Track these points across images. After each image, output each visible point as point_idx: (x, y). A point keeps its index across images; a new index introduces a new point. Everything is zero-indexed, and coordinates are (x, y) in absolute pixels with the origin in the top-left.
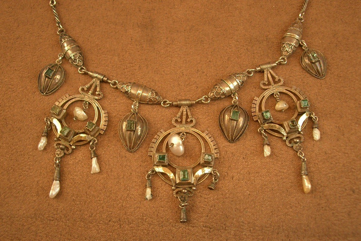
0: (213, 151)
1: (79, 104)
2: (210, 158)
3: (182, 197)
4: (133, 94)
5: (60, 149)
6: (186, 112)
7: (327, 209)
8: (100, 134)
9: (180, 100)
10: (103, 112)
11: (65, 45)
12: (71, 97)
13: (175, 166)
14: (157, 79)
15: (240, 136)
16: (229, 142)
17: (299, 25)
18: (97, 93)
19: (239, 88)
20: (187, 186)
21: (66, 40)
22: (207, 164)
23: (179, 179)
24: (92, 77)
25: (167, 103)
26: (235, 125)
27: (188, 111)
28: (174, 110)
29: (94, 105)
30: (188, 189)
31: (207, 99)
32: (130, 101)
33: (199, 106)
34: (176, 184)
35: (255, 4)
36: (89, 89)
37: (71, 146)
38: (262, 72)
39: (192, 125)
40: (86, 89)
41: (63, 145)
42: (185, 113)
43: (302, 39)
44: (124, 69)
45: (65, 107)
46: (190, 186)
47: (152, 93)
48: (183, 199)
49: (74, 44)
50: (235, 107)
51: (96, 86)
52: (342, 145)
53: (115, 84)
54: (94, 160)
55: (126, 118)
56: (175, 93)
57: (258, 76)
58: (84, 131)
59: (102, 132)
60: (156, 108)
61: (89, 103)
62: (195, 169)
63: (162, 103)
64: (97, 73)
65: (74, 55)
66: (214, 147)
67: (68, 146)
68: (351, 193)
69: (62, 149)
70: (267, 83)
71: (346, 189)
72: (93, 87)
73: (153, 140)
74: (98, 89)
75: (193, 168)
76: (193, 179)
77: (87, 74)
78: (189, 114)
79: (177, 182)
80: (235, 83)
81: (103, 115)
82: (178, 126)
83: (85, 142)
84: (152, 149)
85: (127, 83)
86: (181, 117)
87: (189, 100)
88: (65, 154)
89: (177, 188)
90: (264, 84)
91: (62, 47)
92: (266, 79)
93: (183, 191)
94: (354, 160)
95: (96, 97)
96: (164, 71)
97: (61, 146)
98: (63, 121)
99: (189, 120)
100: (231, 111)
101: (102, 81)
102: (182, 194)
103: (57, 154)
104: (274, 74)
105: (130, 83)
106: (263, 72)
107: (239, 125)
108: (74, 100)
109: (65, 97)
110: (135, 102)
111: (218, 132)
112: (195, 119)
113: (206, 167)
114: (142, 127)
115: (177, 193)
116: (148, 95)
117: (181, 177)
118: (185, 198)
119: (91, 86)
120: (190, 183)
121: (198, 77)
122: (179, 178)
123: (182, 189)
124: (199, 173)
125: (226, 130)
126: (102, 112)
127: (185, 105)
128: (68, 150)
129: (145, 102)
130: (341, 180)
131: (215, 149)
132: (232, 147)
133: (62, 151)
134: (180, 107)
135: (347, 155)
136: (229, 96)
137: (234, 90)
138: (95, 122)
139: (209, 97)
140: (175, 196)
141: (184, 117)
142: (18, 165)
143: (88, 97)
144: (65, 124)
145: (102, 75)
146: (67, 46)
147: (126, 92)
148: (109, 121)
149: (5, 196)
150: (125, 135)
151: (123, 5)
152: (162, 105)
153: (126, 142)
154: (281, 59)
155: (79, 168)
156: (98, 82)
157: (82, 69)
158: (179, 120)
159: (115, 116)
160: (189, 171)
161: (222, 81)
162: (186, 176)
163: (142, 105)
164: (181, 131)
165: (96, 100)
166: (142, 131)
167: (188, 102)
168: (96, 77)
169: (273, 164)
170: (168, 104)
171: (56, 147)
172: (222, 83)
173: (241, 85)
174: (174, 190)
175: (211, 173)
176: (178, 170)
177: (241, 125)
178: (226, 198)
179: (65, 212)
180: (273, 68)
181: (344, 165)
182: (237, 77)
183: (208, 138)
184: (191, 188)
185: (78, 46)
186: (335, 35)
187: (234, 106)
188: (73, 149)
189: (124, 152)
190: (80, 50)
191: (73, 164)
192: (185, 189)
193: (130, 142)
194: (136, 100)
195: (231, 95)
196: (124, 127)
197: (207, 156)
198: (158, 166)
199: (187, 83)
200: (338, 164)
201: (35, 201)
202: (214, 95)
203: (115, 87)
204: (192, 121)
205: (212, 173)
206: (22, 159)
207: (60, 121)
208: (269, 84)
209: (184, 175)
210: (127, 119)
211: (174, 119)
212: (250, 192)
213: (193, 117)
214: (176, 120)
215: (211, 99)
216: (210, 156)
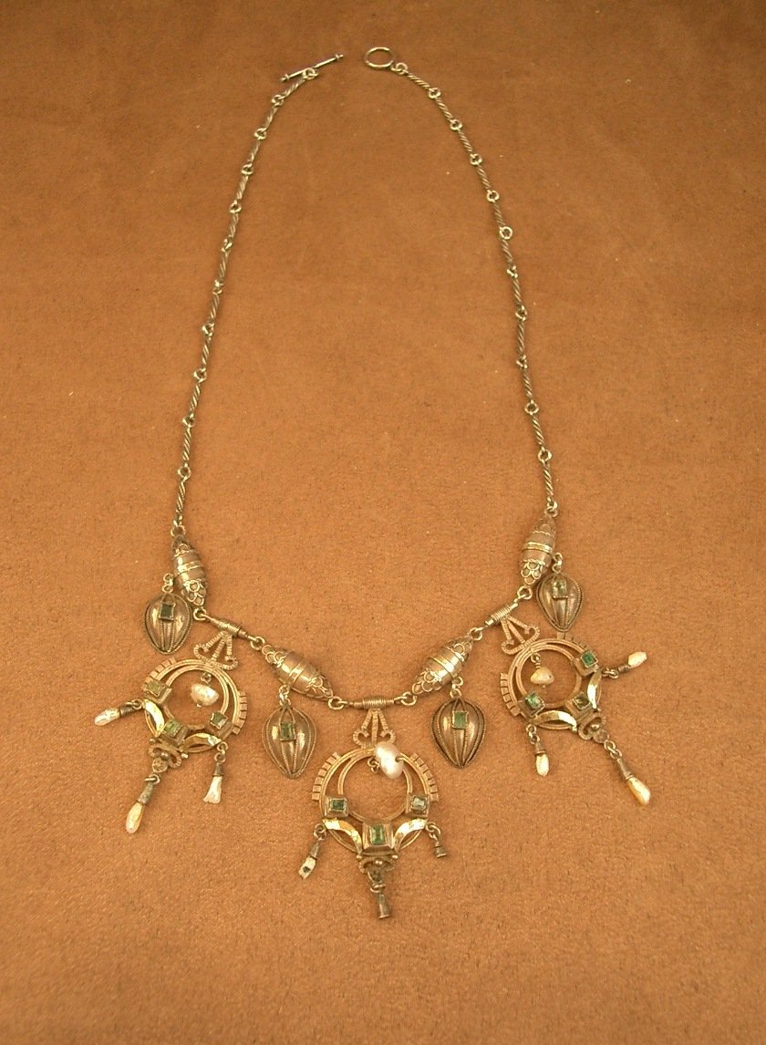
0: (428, 791)
1: (195, 676)
2: (422, 804)
3: (375, 872)
5: (160, 759)
6: (378, 720)
7: (648, 1020)
8: (232, 733)
9: (366, 699)
10: (238, 693)
11: (180, 561)
12: (180, 664)
13: (360, 817)
15: (474, 754)
16: (457, 766)
17: (550, 525)
18: (227, 658)
19: (464, 666)
20: (383, 853)
21: (183, 552)
22: (416, 814)
23: (369, 842)
24: (220, 629)
26: (462, 737)
27: (382, 717)
29: (220, 679)
30: (385, 859)
34: (364, 850)
36: (212, 650)
37: (180, 753)
38: (498, 625)
40: (206, 650)
41: (166, 752)
42: (375, 721)
43: (555, 551)
45: (169, 682)
46: (389, 853)
47: (318, 680)
48: (376, 876)
49: (196, 564)
50: (458, 704)
51: (225, 646)
53: (259, 643)
54: (217, 781)
57: (494, 634)
58: (203, 727)
59: (236, 731)
61: (213, 676)
62: (397, 823)
64: (228, 621)
65: (191, 585)
66: (430, 782)
67: (175, 753)
68: (693, 990)
69: (164, 759)
71: (682, 984)
72: (220, 648)
73: (321, 772)
74: (229, 652)
75: (393, 821)
76: (394, 840)
77: (209, 622)
78: (383, 723)
79: (365, 847)
80: (455, 661)
81: (238, 699)
82: (364, 746)
83: (205, 748)
84: (319, 789)
85: (280, 649)
86: (369, 729)
88: (169, 767)
89: (364, 856)
91: (172, 564)
92: (509, 637)
93: (377, 862)
94: (699, 928)
95: (225, 667)
97: (163, 754)
98: (165, 707)
99: (383, 734)
100: (451, 713)
101: (236, 637)
102: (375, 868)
103: (155, 767)
104: (519, 623)
105: (285, 650)
106: (500, 624)
107: (469, 736)
108: (184, 670)
109: (169, 664)
111: (433, 753)
113: (416, 818)
115: (365, 866)
116: (310, 680)
117: (373, 839)
118: (379, 874)
119: (216, 644)
120: (387, 849)
122: (369, 839)
123: (373, 859)
124: (405, 829)
125: (448, 748)
126: (237, 694)
127: (375, 707)
128: (174, 760)
130: (674, 967)
131: (431, 786)
132: (460, 774)
133: (165, 762)
136: (447, 684)
137: (454, 673)
138: (223, 711)
139: (413, 694)
140: (362, 871)
141: (375, 729)
143: (211, 666)
144: (168, 713)
145: (236, 625)
146: (184, 564)
147: (274, 665)
148: (248, 711)
154: (521, 594)
156: (229, 639)
157: (200, 612)
158: (366, 735)
160: (386, 826)
161: (431, 661)
162: (382, 837)
164: (369, 754)
165: (225, 670)
167: (380, 701)
168: (226, 629)
171: (153, 755)
172: (431, 664)
173: (466, 660)
174: (359, 861)
175: (424, 830)
176: (365, 826)
180: (513, 613)
181: (681, 939)
182: (456, 651)
183: (418, 766)
184: (390, 856)
185: (203, 569)
188: (183, 759)
190: (205, 577)
192: (379, 859)
196: (275, 735)
197: (417, 800)
198: (330, 819)
200: (670, 938)
202: (421, 689)
203: (258, 649)
204: (388, 736)
205: (427, 828)
207: (160, 707)
209: (378, 835)
210: (277, 720)
213: (390, 729)
214: (361, 735)
215: (419, 697)
216: (422, 800)
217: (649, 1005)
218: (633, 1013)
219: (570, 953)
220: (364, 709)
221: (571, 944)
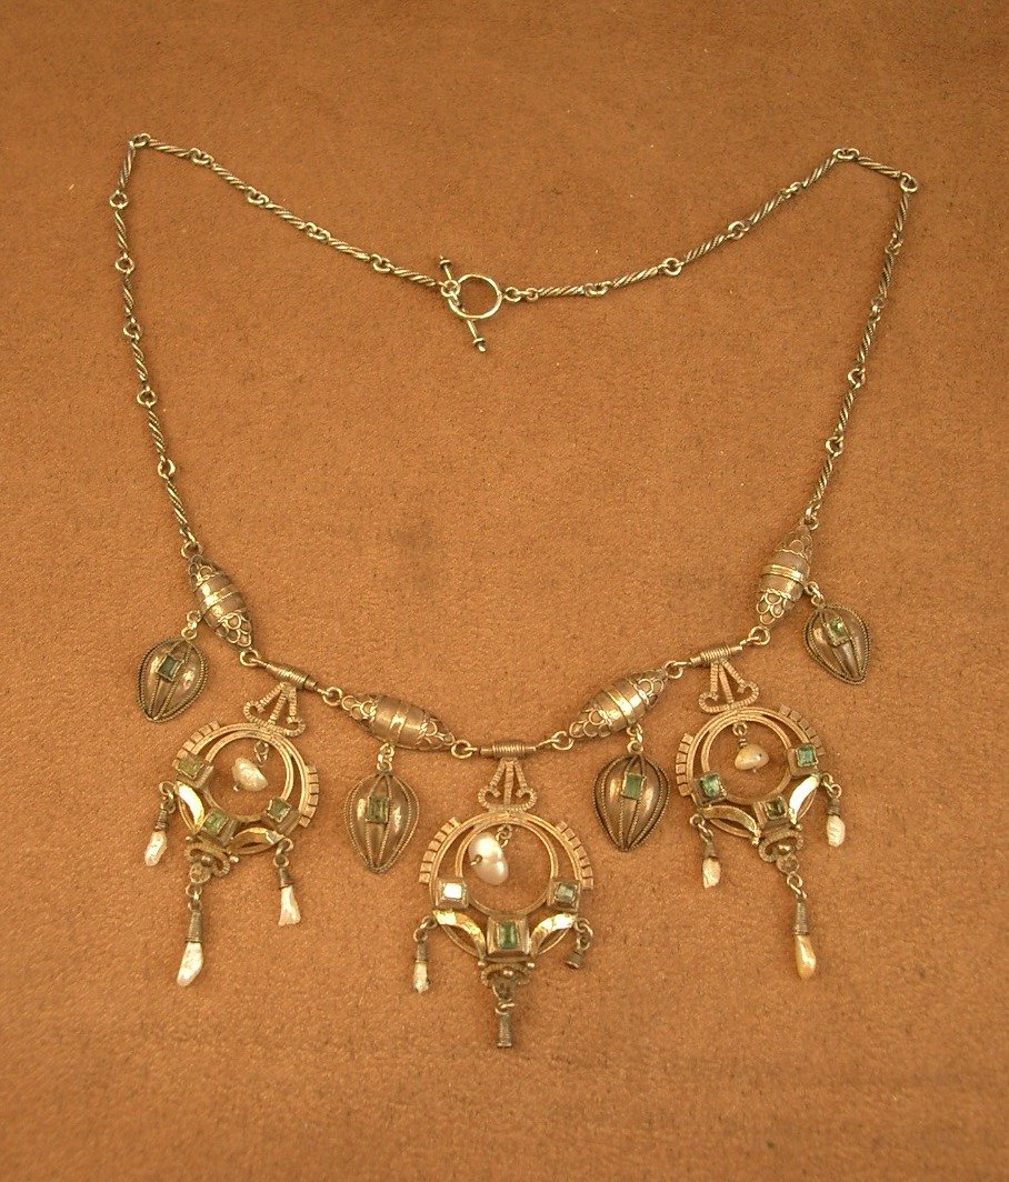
0: (580, 874)
1: (243, 747)
2: (570, 894)
3: (502, 986)
4: (381, 727)
5: (199, 865)
6: (512, 774)
7: (856, 1016)
8: (299, 825)
9: (498, 743)
10: (307, 770)
11: (206, 589)
12: (225, 730)
13: (484, 909)
14: (439, 684)
15: (646, 835)
16: (619, 848)
17: (805, 541)
18: (290, 720)
19: (647, 710)
20: (514, 960)
21: (208, 576)
22: (562, 907)
23: (496, 945)
24: (277, 679)
25: (467, 749)
26: (633, 809)
27: (519, 769)
28: (484, 766)
29: (282, 750)
30: (518, 967)
31: (564, 740)
32: (372, 742)
33: (544, 758)
34: (488, 955)
35: (693, 476)
36: (269, 708)
37: (228, 856)
38: (705, 666)
39: (528, 806)
40: (260, 709)
41: (209, 854)
42: (510, 775)
43: (810, 579)
44: (357, 657)
45: (210, 757)
46: (522, 959)
47: (430, 725)
48: (504, 992)
49: (229, 590)
50: (634, 763)
51: (287, 703)
52: (899, 856)
53: (335, 696)
54: (287, 893)
55: (366, 788)
56: (486, 721)
57: (694, 676)
58: (259, 818)
59: (304, 823)
60: (438, 760)
61: (270, 746)
62: (534, 917)
63: (454, 748)
64: (290, 668)
65: (229, 620)
66: (582, 863)
67: (220, 855)
68: (917, 977)
69: (205, 864)
70: (716, 698)
71: (903, 969)
72: (279, 706)
73: (432, 845)
74: (293, 709)
75: (529, 915)
76: (529, 942)
77: (264, 668)
78: (520, 779)
79: (490, 952)
80: (636, 701)
81: (306, 778)
82: (492, 808)
83: (263, 848)
84: (429, 867)
85: (366, 698)
86: (501, 786)
87: (521, 742)
88: (213, 875)
89: (489, 963)
90: (710, 701)
91: (197, 595)
92: (714, 688)
93: (505, 972)
94: (927, 894)
95: (288, 732)
96: (457, 663)
97: (203, 858)
98: (206, 792)
99: (520, 794)
100: (623, 774)
101: (302, 689)
102: (502, 981)
103: (194, 876)
104: (735, 675)
105: (374, 697)
106: (709, 667)
107: (644, 809)
108: (231, 738)
109: (209, 730)
110: (387, 745)
111: (590, 824)
112: (535, 790)
113: (561, 912)
114: (404, 812)
115: (489, 976)
116: (420, 728)
117: (501, 941)
118: (508, 989)
119: (275, 701)
120: (521, 954)
121: (543, 679)
122: (495, 941)
123: (501, 966)
124: (547, 925)
125: (612, 820)
126: (305, 771)
127: (511, 755)
128: (220, 867)
129: (411, 745)
130: (892, 946)
131: (584, 868)
132: (625, 863)
133: (207, 869)
134: (499, 759)
135: (910, 883)
136: (621, 731)
137: (632, 718)
138: (285, 796)
139: (569, 736)
140: (485, 983)
141: (509, 786)
142: (96, 900)
143: (268, 731)
144: (210, 800)
145: (302, 673)
146: (212, 593)
147: (366, 722)
148: (322, 793)
149: (63, 979)
150: (362, 831)
151: (350, 478)
152: (454, 753)
153: (365, 848)
154: (754, 636)
155: (249, 912)
156: (292, 693)
157: (250, 654)
158: (497, 794)
159: (336, 780)
160: (521, 923)
161: (603, 695)
162: (512, 939)
163: (403, 753)
164: (499, 821)
165: (287, 737)
166: (404, 821)
167: (517, 748)
168: (288, 679)
169: (726, 906)
170: (469, 752)
171: (190, 858)
172: (603, 700)
173: (652, 703)
174: (481, 969)
175: (572, 929)
176: (491, 922)
177: (648, 808)
178: (609, 989)
179: (215, 1020)
180: (732, 658)
181: (901, 909)
182: (641, 686)
183: (567, 839)
184: (524, 964)
185: (239, 594)
186: (898, 563)
187: (633, 760)
188: (233, 864)
189: (358, 873)
190: (244, 605)
191: (234, 902)
192: (508, 968)
193: (376, 849)
194: (388, 741)
195: (625, 729)
196: (360, 812)
197: (563, 888)
198: (443, 910)
199: (515, 695)
200: (886, 907)
201: (140, 992)
202: (581, 731)
203: (336, 704)
204: (527, 796)
205: (577, 927)
206: (105, 886)
207: (199, 793)
208: (722, 701)
209: (508, 936)
210: (367, 791)
211: (483, 791)
212: (667, 973)
213: (529, 786)
214: (489, 794)
215: (577, 741)
216: (571, 888)
217: (858, 997)
218: (834, 1006)
219: (750, 926)
220: (495, 758)
221: (752, 914)
